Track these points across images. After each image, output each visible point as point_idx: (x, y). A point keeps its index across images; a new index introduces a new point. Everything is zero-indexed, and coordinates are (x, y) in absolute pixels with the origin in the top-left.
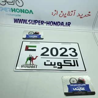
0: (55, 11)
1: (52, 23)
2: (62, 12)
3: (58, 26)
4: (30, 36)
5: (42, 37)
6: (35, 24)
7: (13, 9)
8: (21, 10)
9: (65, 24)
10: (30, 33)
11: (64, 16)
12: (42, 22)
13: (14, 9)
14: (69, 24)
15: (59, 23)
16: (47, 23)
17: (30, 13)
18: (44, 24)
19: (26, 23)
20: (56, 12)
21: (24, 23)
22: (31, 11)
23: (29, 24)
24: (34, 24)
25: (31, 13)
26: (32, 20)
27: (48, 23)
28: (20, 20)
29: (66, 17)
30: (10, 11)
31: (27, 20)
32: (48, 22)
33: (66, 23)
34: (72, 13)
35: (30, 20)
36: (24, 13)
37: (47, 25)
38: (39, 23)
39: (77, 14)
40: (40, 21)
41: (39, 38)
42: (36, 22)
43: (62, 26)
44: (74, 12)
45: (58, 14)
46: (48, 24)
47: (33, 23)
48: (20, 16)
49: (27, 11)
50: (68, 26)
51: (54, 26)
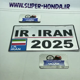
1: (49, 6)
3: (56, 9)
4: (27, 19)
5: (38, 20)
6: (32, 8)
9: (63, 7)
10: (26, 17)
12: (39, 5)
15: (57, 6)
18: (41, 7)
19: (22, 7)
21: (20, 7)
23: (25, 8)
26: (28, 4)
27: (46, 6)
28: (16, 3)
31: (23, 4)
32: (45, 5)
35: (26, 4)
37: (44, 8)
38: (36, 6)
40: (37, 4)
41: (36, 21)
42: (33, 5)
43: (61, 8)
50: (67, 9)
51: (52, 8)
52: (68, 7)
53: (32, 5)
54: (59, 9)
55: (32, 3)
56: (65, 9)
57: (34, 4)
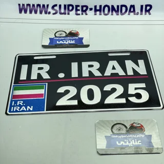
3: (122, 14)
6: (68, 14)
12: (84, 8)
14: (147, 9)
15: (124, 9)
16: (96, 10)
18: (88, 12)
19: (46, 13)
21: (41, 13)
23: (54, 14)
24: (65, 14)
26: (60, 6)
27: (99, 10)
28: (33, 5)
31: (48, 6)
32: (98, 8)
33: (142, 6)
35: (56, 5)
37: (95, 14)
38: (77, 10)
40: (79, 6)
42: (71, 8)
43: (132, 14)
46: (98, 13)
47: (63, 11)
50: (146, 14)
51: (112, 14)
52: (148, 11)
53: (68, 8)
54: (129, 14)
55: (67, 3)
56: (141, 14)
57: (72, 6)
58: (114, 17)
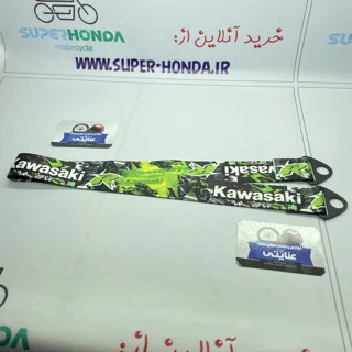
0: (183, 31)
1: (176, 65)
2: (201, 33)
3: (195, 72)
6: (132, 70)
7: (73, 32)
8: (93, 32)
9: (213, 67)
11: (207, 44)
12: (151, 64)
13: (76, 31)
14: (224, 66)
15: (196, 65)
16: (164, 67)
17: (116, 40)
18: (155, 68)
19: (107, 69)
20: (185, 34)
21: (101, 69)
22: (118, 34)
23: (115, 70)
24: (128, 70)
25: (119, 39)
26: (123, 61)
27: (167, 66)
28: (93, 60)
29: (213, 46)
30: (64, 36)
31: (109, 60)
32: (166, 64)
33: (218, 63)
34: (229, 34)
35: (118, 60)
36: (100, 40)
37: (164, 72)
38: (142, 66)
39: (243, 37)
40: (144, 61)
42: (135, 63)
43: (206, 72)
44: (234, 31)
45: (192, 39)
46: (166, 70)
47: (126, 67)
48: (90, 49)
49: (108, 36)
50: (222, 73)
51: (183, 72)
52: (225, 69)
53: (132, 63)
54: (202, 72)
55: (131, 58)
56: (217, 73)
57: (136, 60)
58: (185, 75)
